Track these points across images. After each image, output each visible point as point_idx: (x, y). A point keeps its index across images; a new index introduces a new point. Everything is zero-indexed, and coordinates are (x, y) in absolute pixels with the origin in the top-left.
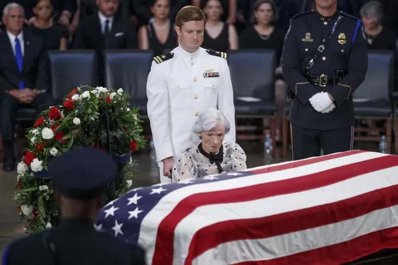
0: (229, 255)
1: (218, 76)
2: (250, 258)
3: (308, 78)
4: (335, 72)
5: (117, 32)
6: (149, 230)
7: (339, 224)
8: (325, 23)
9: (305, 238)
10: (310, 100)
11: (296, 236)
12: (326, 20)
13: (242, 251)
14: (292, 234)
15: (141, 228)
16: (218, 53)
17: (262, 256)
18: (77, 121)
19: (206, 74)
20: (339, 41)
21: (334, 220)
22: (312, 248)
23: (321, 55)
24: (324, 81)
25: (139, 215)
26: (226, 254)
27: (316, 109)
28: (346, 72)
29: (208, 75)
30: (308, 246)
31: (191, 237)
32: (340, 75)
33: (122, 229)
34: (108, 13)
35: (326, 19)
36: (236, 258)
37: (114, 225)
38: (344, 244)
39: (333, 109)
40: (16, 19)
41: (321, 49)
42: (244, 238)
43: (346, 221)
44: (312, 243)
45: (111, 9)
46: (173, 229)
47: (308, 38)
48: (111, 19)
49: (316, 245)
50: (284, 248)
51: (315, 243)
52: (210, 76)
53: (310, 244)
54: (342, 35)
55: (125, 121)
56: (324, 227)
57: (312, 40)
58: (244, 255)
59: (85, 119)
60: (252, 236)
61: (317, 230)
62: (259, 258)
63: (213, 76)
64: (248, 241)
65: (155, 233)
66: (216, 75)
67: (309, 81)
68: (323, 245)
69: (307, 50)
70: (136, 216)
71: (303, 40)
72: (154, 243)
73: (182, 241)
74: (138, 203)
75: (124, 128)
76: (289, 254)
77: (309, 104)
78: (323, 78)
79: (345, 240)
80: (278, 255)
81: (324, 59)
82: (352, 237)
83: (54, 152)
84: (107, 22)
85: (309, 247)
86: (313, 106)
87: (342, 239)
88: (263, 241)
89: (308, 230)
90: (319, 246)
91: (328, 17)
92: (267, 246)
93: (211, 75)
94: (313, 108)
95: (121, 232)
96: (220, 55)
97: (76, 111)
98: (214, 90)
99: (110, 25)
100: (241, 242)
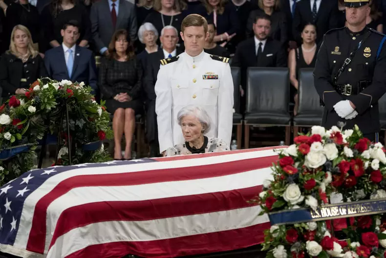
0: (100, 234)
1: (217, 78)
2: (126, 238)
3: (335, 87)
4: (359, 82)
5: (268, 54)
6: (29, 208)
7: (231, 212)
8: (354, 38)
9: (192, 223)
10: (334, 107)
11: (181, 220)
12: (354, 36)
13: (116, 231)
14: (177, 219)
15: (24, 206)
16: (220, 58)
17: (139, 238)
18: (32, 109)
19: (205, 76)
20: (364, 55)
21: (227, 208)
22: (199, 233)
23: (347, 67)
24: (349, 90)
25: (25, 193)
26: (97, 233)
27: (339, 115)
28: (370, 84)
29: (207, 77)
30: (195, 230)
31: (58, 215)
32: (364, 85)
33: (11, 206)
34: (261, 36)
35: (355, 34)
36: (109, 238)
37: (5, 203)
38: (239, 230)
39: (357, 116)
40: (170, 38)
41: (347, 61)
42: (118, 219)
43: (241, 209)
44: (200, 227)
45: (264, 33)
46: (46, 208)
47: (337, 51)
48: (264, 42)
49: (204, 230)
50: (167, 230)
51: (203, 228)
52: (209, 78)
53: (198, 229)
54: (367, 50)
55: (89, 113)
56: (214, 214)
57: (340, 53)
58: (118, 235)
59: (42, 108)
60: (128, 218)
61: (206, 216)
62: (135, 239)
63: (212, 78)
64: (124, 223)
65: (33, 211)
66: (215, 78)
67: (336, 89)
68: (213, 230)
69: (335, 62)
70: (22, 195)
71: (332, 53)
72: (31, 220)
73: (52, 219)
74: (29, 183)
75: (89, 118)
76: (172, 237)
77: (333, 110)
78: (348, 87)
79: (239, 227)
80: (159, 238)
81: (350, 70)
82: (247, 224)
83: (8, 136)
84: (261, 44)
85: (197, 232)
86: (337, 112)
87: (235, 226)
88: (141, 223)
89: (196, 216)
90: (208, 231)
91: (357, 33)
92: (146, 229)
93: (211, 77)
94: (337, 114)
95: (10, 209)
96: (222, 60)
97: (33, 100)
98: (212, 90)
99: (263, 47)
100: (116, 223)
